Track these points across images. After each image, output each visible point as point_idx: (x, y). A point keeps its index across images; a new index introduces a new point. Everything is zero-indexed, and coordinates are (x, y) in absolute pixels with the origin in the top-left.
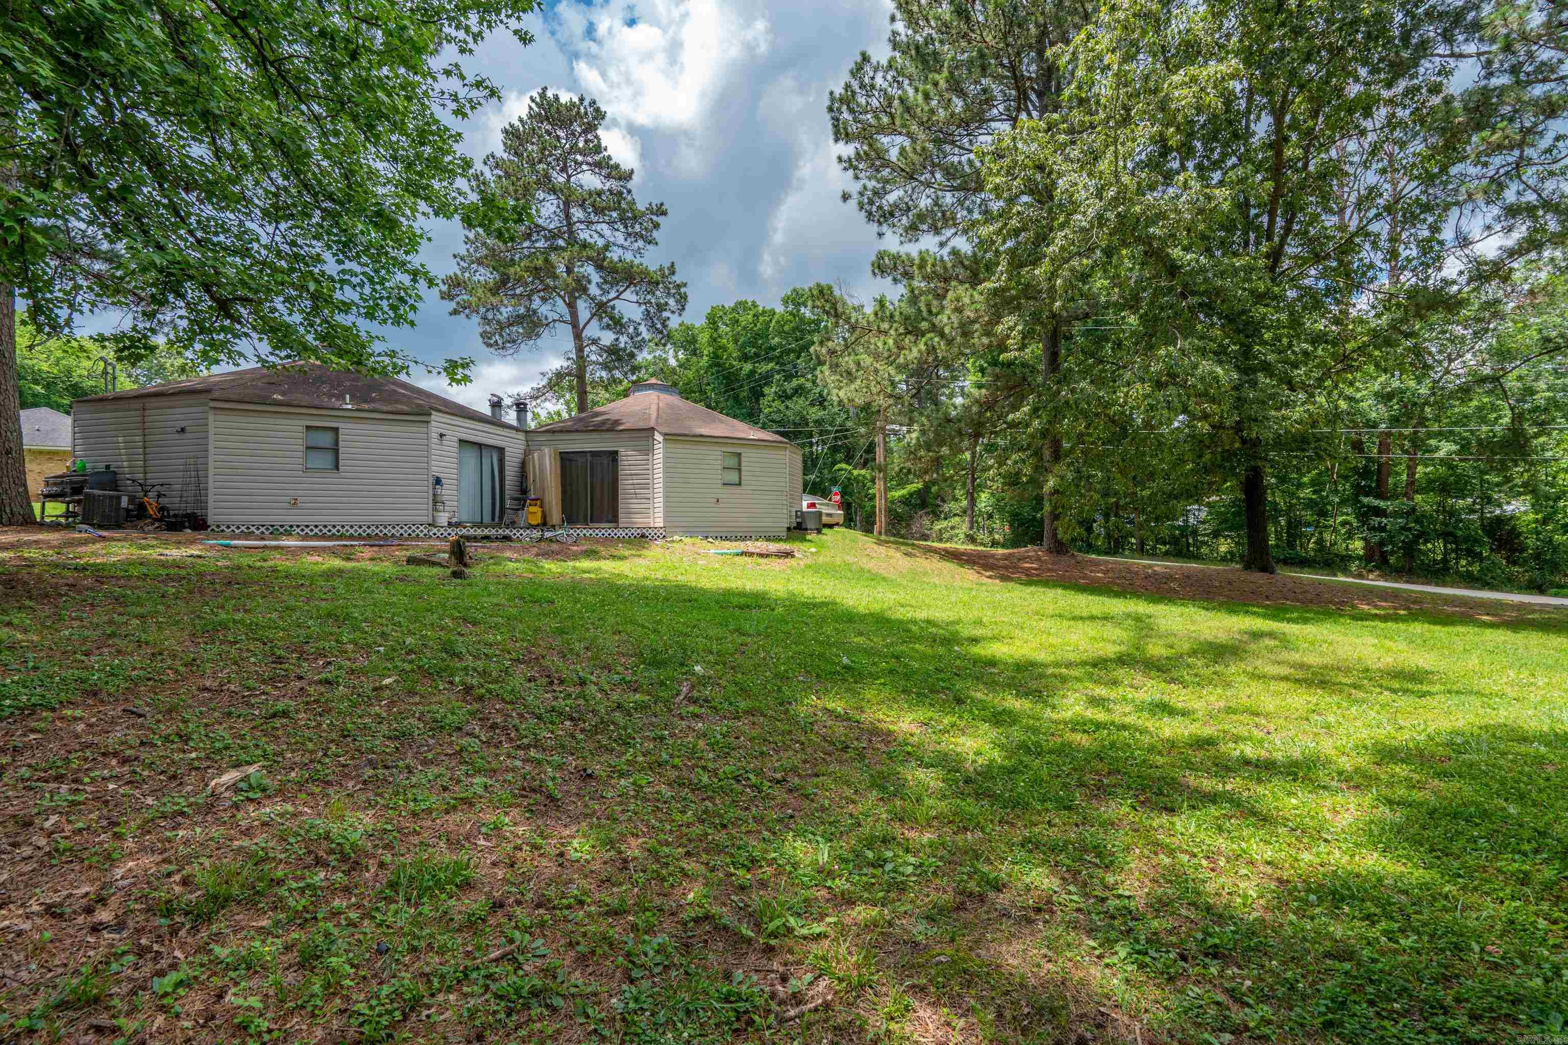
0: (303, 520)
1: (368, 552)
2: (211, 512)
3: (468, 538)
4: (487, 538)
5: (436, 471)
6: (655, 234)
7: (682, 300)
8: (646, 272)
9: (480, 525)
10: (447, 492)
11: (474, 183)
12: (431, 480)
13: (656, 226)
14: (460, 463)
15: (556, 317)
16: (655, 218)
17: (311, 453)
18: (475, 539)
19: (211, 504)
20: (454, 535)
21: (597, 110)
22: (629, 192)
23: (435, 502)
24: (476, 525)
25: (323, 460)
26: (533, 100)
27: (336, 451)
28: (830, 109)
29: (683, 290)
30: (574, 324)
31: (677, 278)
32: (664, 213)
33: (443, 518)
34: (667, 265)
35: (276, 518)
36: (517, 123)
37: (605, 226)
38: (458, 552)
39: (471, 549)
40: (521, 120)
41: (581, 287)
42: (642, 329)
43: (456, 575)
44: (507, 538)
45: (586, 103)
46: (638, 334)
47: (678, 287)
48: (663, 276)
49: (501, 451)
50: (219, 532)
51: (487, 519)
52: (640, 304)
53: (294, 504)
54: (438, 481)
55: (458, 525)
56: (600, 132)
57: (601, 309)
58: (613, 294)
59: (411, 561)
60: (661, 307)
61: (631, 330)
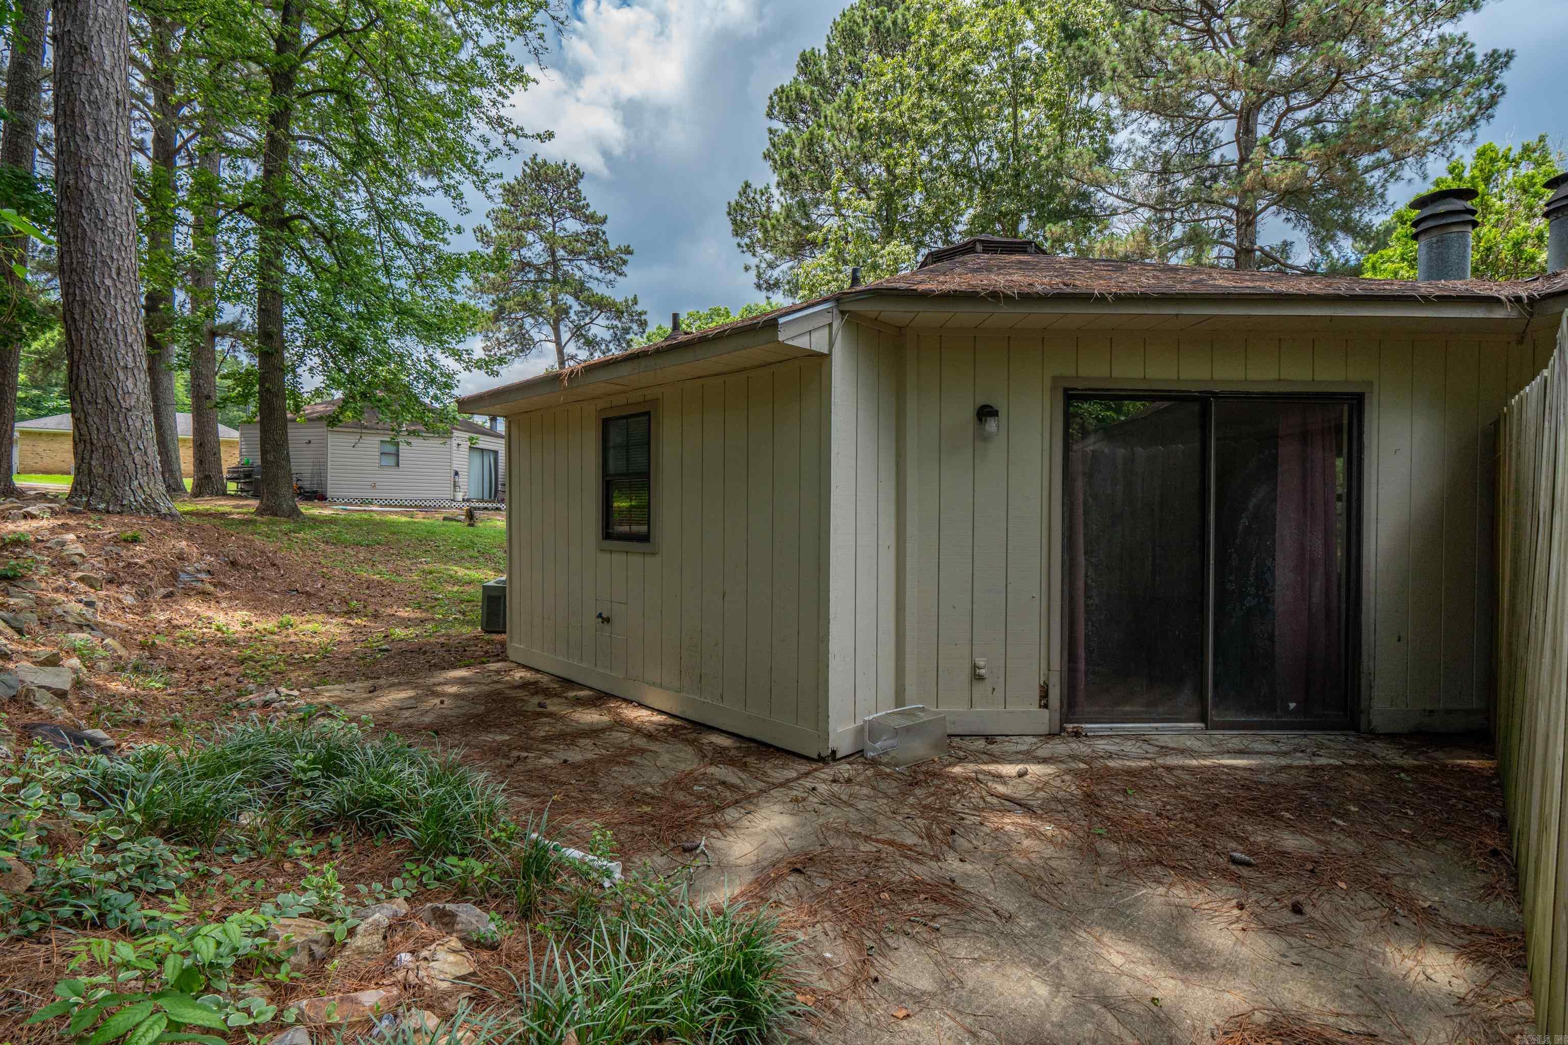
0: (378, 496)
1: (421, 515)
2: (329, 490)
3: (475, 509)
4: (486, 508)
5: (455, 467)
6: (624, 268)
7: (643, 324)
8: (614, 304)
9: (482, 500)
10: (462, 480)
11: (479, 234)
12: (453, 473)
13: (625, 262)
14: (470, 463)
15: (543, 337)
16: (623, 256)
17: (383, 457)
18: (479, 509)
19: (329, 486)
20: (466, 506)
21: (577, 171)
22: (604, 233)
23: (455, 486)
24: (479, 501)
25: (391, 461)
26: (526, 164)
27: (398, 455)
28: (729, 214)
29: (643, 317)
30: (558, 342)
31: (638, 308)
32: (631, 253)
33: (460, 496)
34: (631, 297)
35: (365, 495)
36: (513, 182)
37: (584, 263)
38: (470, 515)
39: (477, 514)
40: (516, 179)
41: (563, 312)
42: (611, 346)
43: (470, 525)
44: (498, 509)
45: (568, 167)
46: (609, 350)
47: (640, 314)
48: (627, 306)
49: (496, 453)
50: (333, 502)
51: (486, 497)
52: (609, 328)
53: (374, 486)
54: (456, 473)
55: (468, 500)
56: (580, 187)
57: (578, 332)
58: (587, 320)
59: (445, 519)
60: (627, 331)
61: (603, 347)
